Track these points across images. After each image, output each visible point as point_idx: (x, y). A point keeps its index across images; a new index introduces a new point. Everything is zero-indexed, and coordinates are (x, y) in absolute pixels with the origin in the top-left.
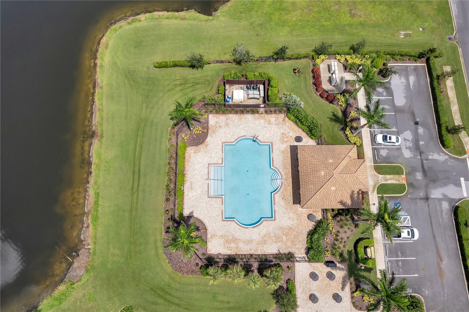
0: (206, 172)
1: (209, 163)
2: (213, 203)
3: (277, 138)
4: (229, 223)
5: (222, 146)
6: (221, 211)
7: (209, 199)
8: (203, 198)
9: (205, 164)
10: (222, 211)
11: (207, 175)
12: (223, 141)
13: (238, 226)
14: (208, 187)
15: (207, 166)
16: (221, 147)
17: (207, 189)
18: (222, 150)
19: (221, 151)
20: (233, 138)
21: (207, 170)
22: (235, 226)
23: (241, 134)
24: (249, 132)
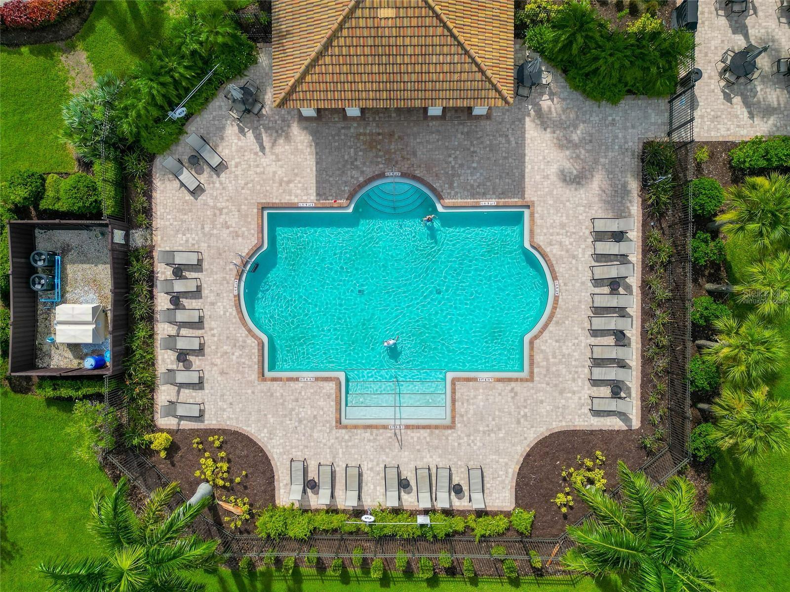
0: (367, 434)
1: (334, 424)
2: (471, 412)
3: (243, 188)
4: (538, 358)
5: (274, 379)
6: (500, 385)
7: (458, 425)
8: (456, 444)
9: (337, 438)
10: (499, 380)
11: (375, 431)
12: (254, 376)
13: (551, 327)
14: (418, 427)
15: (344, 431)
16: (276, 384)
17: (424, 433)
18: (290, 379)
19: (292, 384)
20: (244, 342)
21: (359, 431)
22: (550, 338)
23: (228, 314)
24: (221, 284)
